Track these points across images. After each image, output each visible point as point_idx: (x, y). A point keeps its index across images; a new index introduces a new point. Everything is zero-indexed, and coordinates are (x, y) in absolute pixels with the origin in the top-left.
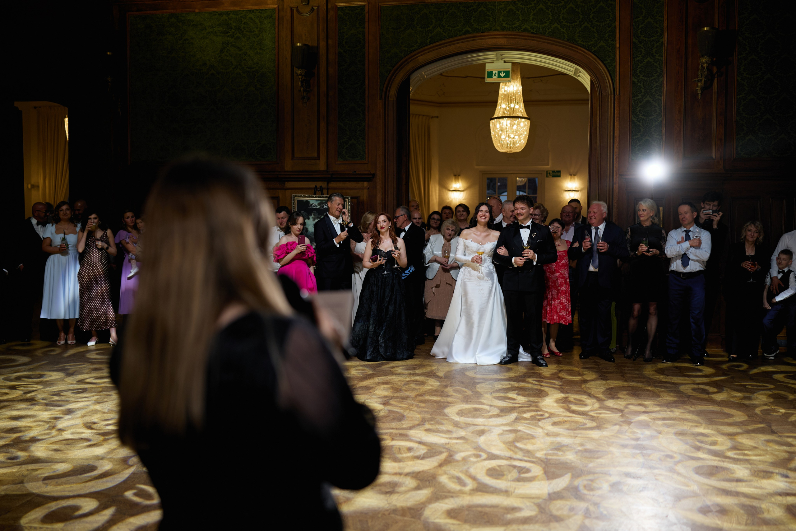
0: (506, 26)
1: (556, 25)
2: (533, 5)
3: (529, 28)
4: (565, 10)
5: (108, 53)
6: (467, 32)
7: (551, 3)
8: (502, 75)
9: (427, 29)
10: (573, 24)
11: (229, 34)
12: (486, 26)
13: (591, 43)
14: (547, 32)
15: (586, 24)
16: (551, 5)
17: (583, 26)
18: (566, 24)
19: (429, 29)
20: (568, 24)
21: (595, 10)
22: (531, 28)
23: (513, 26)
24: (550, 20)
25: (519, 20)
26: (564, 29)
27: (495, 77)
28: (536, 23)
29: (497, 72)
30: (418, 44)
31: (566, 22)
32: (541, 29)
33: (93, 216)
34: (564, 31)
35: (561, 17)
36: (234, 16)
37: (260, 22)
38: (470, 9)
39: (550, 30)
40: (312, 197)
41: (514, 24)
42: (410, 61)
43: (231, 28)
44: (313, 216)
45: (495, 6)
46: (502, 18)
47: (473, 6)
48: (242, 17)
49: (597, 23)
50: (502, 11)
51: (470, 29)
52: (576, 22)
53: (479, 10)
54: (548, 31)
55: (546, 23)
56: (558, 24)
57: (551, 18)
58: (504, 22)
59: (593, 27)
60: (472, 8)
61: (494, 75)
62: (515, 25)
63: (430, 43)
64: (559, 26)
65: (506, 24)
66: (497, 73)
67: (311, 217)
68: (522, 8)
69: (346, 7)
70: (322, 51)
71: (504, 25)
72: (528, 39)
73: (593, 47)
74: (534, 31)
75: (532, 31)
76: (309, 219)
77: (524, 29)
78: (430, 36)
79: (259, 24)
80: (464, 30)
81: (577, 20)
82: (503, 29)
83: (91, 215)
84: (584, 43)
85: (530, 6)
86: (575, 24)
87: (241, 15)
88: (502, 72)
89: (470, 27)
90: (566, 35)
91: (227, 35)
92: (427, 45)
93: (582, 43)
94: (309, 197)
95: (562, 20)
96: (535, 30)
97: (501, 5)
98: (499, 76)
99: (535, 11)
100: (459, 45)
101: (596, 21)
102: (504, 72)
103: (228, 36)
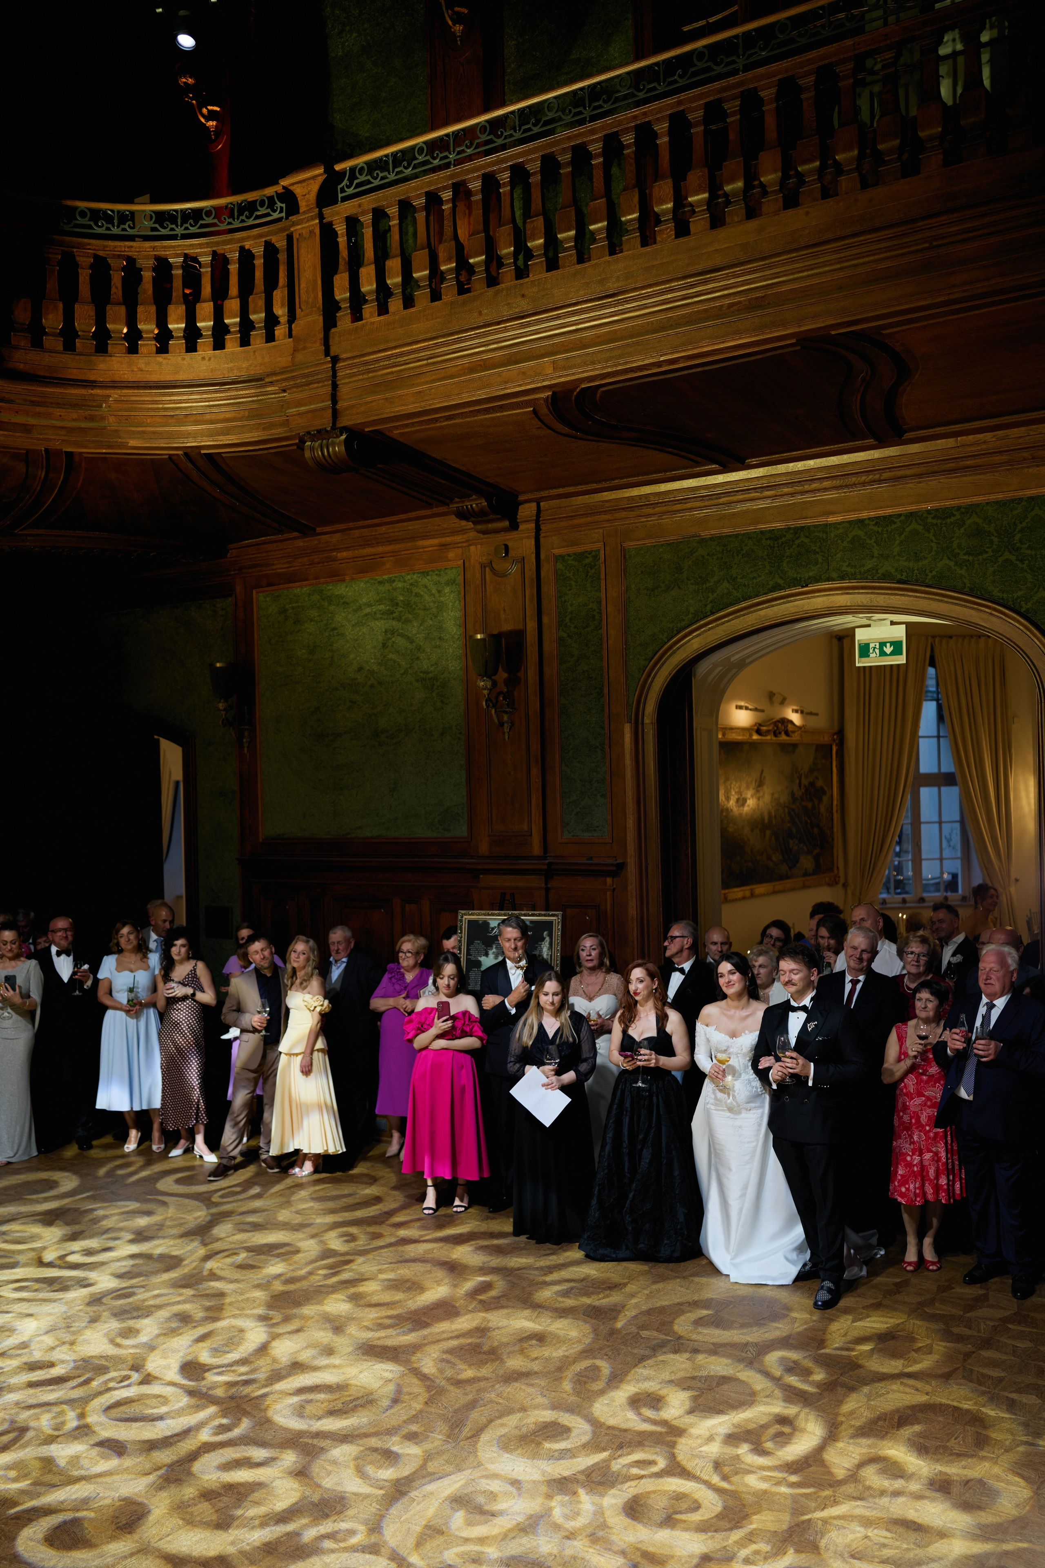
0: (849, 569)
1: (946, 561)
2: (899, 524)
3: (893, 571)
4: (962, 530)
5: (218, 665)
6: (777, 587)
7: (933, 518)
8: (888, 649)
9: (704, 586)
10: (980, 558)
11: (394, 615)
12: (811, 574)
13: (1020, 593)
14: (929, 577)
15: (1007, 555)
16: (935, 521)
17: (1000, 559)
18: (966, 557)
19: (708, 585)
20: (971, 558)
21: (1024, 524)
22: (896, 570)
23: (862, 570)
24: (933, 553)
25: (873, 557)
26: (961, 569)
27: (874, 655)
28: (906, 561)
29: (878, 645)
30: (690, 616)
31: (965, 554)
32: (916, 571)
33: (179, 942)
34: (963, 572)
35: (955, 545)
36: (400, 585)
37: (439, 592)
38: (780, 541)
39: (934, 573)
40: (493, 915)
41: (863, 566)
42: (678, 648)
43: (397, 604)
44: (494, 950)
45: (827, 533)
46: (839, 556)
47: (785, 536)
48: (411, 584)
49: (1029, 552)
50: (839, 541)
51: (780, 581)
52: (987, 552)
53: (797, 542)
54: (930, 575)
55: (925, 558)
56: (949, 559)
57: (935, 548)
58: (845, 561)
59: (1022, 561)
60: (784, 539)
61: (871, 651)
62: (866, 568)
63: (713, 613)
64: (952, 564)
65: (848, 566)
66: (878, 647)
67: (490, 952)
68: (878, 532)
69: (569, 555)
70: (531, 637)
71: (844, 568)
72: (892, 594)
73: (1023, 603)
74: (903, 577)
75: (899, 577)
76: (487, 955)
77: (883, 575)
78: (710, 599)
79: (437, 595)
80: (771, 583)
81: (989, 548)
82: (842, 578)
83: (177, 940)
84: (1005, 596)
85: (894, 526)
86: (985, 556)
87: (411, 581)
88: (888, 645)
89: (781, 577)
90: (965, 581)
91: (391, 616)
92: (706, 617)
93: (1000, 595)
94: (489, 915)
95: (957, 551)
96: (905, 574)
97: (838, 529)
98: (883, 653)
99: (903, 536)
100: (762, 613)
101: (1027, 548)
102: (892, 643)
103: (393, 619)
